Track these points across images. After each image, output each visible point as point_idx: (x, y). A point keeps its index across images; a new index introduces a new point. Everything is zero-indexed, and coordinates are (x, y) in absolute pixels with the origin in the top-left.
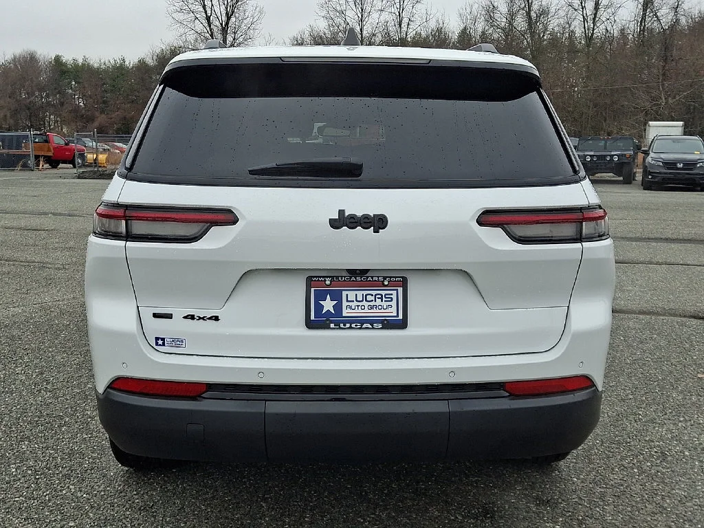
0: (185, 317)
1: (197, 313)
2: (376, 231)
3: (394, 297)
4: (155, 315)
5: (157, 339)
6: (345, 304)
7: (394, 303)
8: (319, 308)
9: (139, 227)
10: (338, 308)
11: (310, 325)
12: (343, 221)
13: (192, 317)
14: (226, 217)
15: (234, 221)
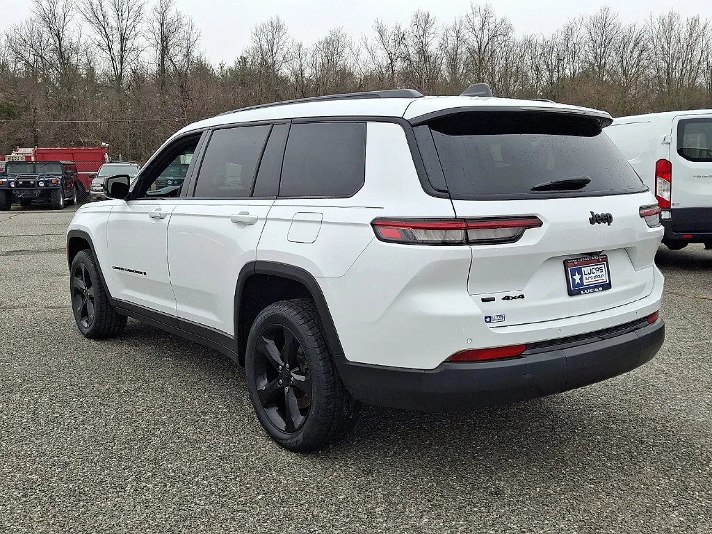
0: (504, 299)
1: (511, 294)
2: (609, 225)
3: (603, 268)
4: (483, 300)
5: (486, 318)
6: (584, 276)
7: (604, 273)
8: (574, 280)
9: (473, 235)
10: (581, 279)
11: (571, 293)
12: (595, 219)
13: (508, 298)
14: (533, 222)
15: (540, 224)
